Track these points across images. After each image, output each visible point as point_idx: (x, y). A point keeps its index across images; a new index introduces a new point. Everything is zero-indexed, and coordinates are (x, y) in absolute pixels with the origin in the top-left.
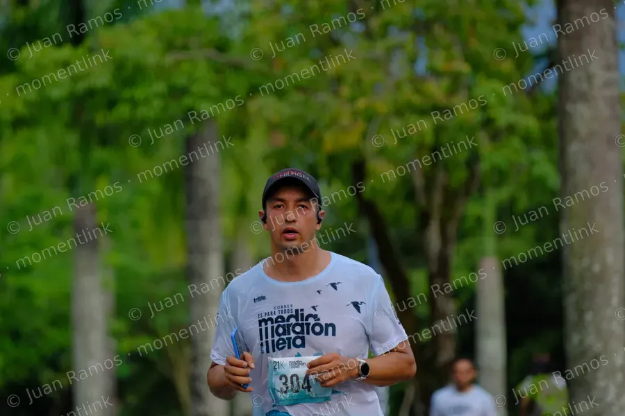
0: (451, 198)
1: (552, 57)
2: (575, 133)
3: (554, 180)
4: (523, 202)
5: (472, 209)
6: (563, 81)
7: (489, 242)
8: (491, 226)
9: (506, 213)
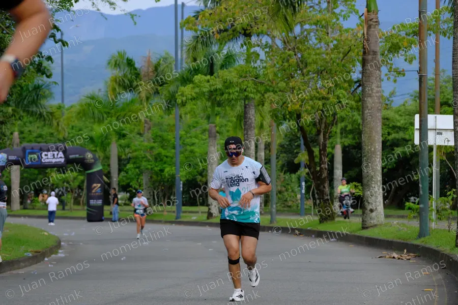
0: (327, 126)
1: (360, 83)
2: (368, 107)
3: (360, 121)
4: (350, 127)
5: (334, 129)
6: (363, 91)
7: (339, 140)
8: (339, 135)
9: (344, 131)
